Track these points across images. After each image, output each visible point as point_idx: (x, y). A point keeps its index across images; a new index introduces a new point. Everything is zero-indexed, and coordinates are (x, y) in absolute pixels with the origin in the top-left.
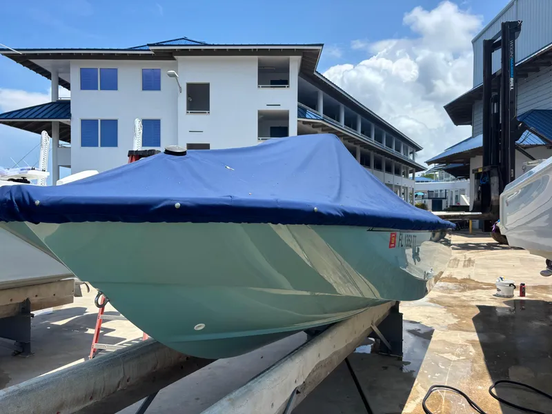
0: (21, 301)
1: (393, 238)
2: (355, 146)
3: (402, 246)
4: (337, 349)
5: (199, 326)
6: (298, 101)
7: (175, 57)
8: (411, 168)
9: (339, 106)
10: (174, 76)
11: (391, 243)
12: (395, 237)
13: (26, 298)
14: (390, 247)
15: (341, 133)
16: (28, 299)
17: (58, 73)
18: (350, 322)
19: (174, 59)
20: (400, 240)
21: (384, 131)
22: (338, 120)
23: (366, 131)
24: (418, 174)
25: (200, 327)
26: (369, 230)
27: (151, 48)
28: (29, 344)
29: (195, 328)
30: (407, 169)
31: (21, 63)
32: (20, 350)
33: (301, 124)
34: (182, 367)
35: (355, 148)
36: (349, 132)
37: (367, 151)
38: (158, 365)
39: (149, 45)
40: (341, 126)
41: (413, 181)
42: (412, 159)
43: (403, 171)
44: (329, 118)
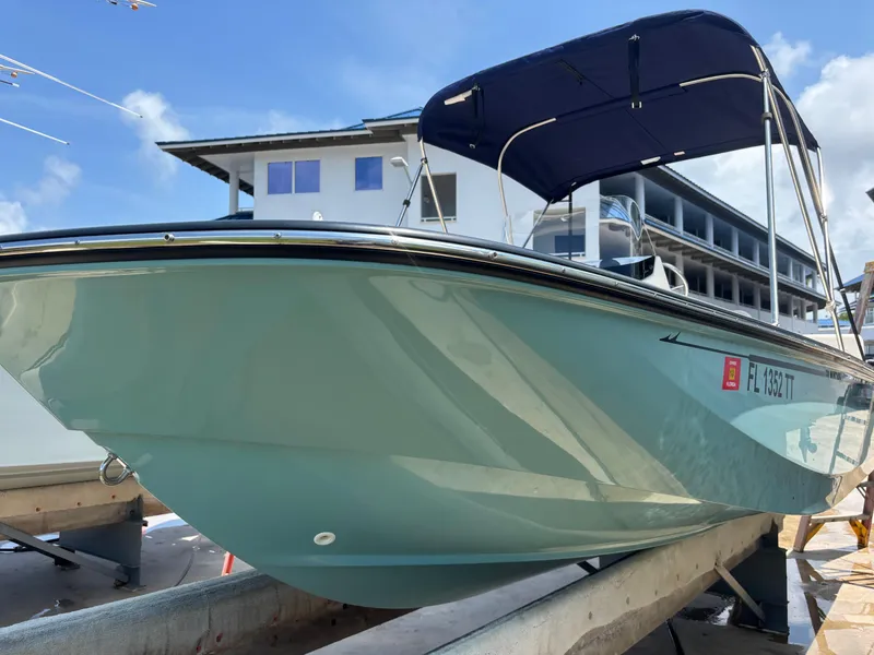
0: (130, 499)
1: (733, 370)
2: (704, 265)
3: (757, 390)
4: (635, 606)
5: (325, 537)
6: (601, 193)
7: (404, 136)
8: (809, 303)
9: (673, 200)
10: (402, 165)
11: (726, 379)
12: (738, 368)
13: (137, 496)
14: (725, 387)
15: (678, 243)
16: (140, 497)
17: (238, 173)
18: (664, 554)
19: (402, 140)
20: (751, 377)
21: (755, 239)
22: (673, 223)
23: (722, 240)
24: (822, 314)
25: (325, 539)
26: (666, 340)
27: (367, 125)
28: (138, 569)
29: (315, 539)
30: (802, 304)
31: (189, 162)
32: (125, 579)
33: (607, 229)
34: (334, 622)
35: (705, 269)
36: (694, 242)
37: (725, 273)
38: (283, 613)
39: (365, 121)
40: (678, 232)
41: (813, 325)
42: (810, 285)
43: (793, 308)
44: (656, 220)
